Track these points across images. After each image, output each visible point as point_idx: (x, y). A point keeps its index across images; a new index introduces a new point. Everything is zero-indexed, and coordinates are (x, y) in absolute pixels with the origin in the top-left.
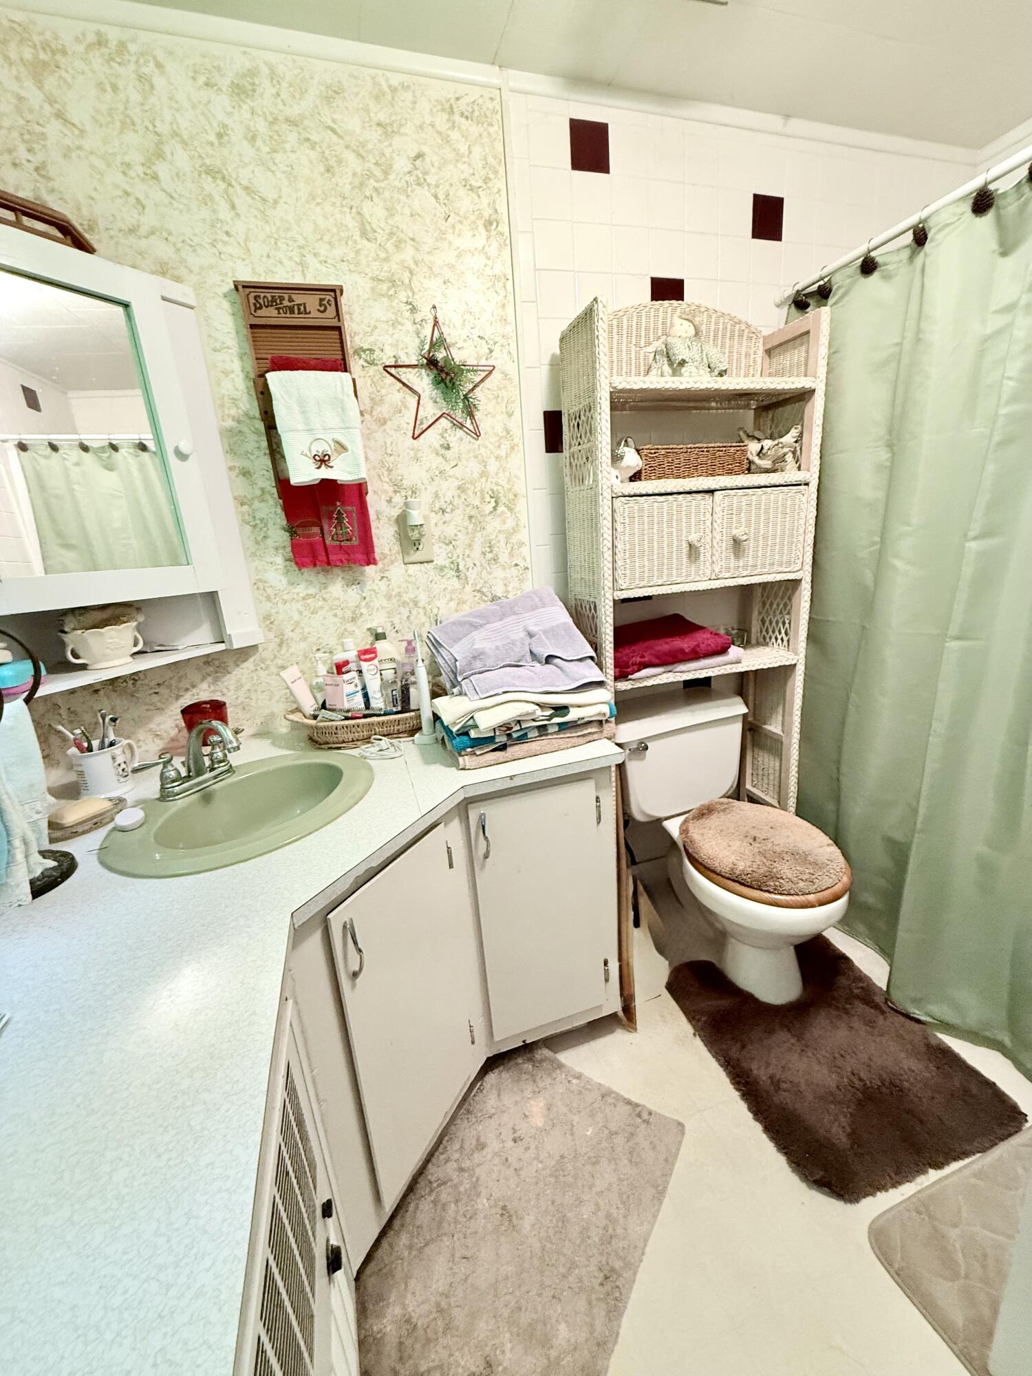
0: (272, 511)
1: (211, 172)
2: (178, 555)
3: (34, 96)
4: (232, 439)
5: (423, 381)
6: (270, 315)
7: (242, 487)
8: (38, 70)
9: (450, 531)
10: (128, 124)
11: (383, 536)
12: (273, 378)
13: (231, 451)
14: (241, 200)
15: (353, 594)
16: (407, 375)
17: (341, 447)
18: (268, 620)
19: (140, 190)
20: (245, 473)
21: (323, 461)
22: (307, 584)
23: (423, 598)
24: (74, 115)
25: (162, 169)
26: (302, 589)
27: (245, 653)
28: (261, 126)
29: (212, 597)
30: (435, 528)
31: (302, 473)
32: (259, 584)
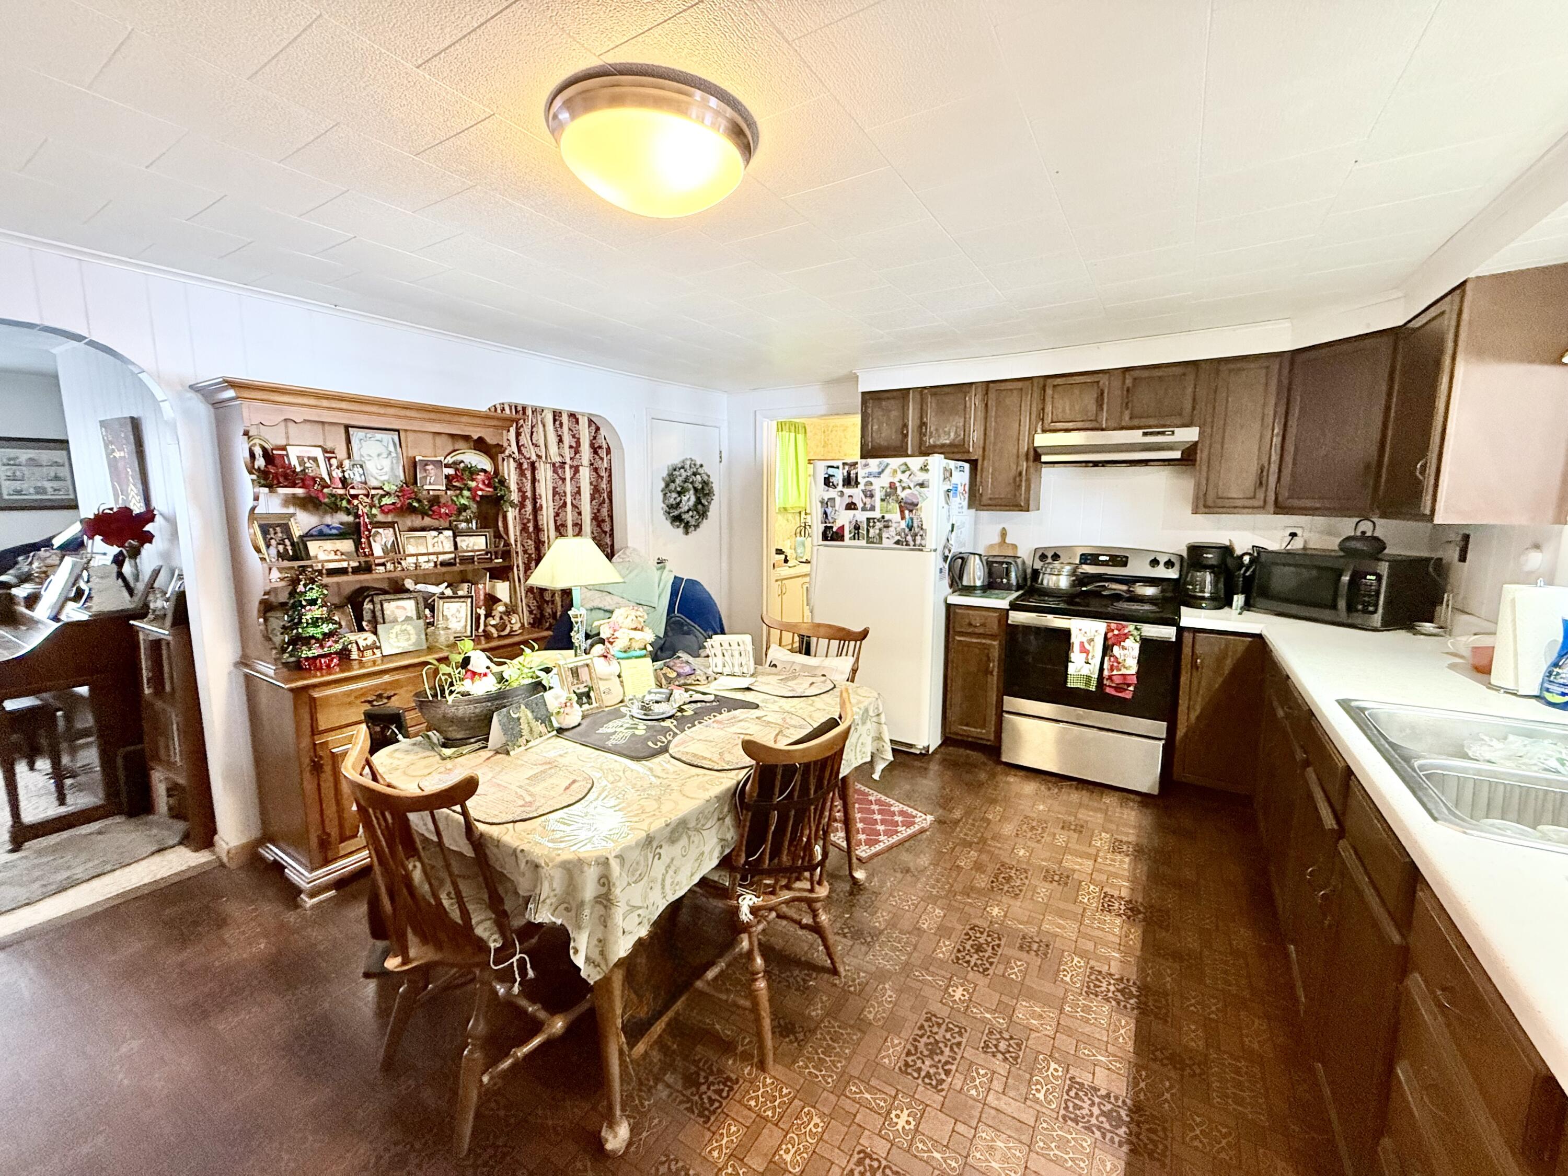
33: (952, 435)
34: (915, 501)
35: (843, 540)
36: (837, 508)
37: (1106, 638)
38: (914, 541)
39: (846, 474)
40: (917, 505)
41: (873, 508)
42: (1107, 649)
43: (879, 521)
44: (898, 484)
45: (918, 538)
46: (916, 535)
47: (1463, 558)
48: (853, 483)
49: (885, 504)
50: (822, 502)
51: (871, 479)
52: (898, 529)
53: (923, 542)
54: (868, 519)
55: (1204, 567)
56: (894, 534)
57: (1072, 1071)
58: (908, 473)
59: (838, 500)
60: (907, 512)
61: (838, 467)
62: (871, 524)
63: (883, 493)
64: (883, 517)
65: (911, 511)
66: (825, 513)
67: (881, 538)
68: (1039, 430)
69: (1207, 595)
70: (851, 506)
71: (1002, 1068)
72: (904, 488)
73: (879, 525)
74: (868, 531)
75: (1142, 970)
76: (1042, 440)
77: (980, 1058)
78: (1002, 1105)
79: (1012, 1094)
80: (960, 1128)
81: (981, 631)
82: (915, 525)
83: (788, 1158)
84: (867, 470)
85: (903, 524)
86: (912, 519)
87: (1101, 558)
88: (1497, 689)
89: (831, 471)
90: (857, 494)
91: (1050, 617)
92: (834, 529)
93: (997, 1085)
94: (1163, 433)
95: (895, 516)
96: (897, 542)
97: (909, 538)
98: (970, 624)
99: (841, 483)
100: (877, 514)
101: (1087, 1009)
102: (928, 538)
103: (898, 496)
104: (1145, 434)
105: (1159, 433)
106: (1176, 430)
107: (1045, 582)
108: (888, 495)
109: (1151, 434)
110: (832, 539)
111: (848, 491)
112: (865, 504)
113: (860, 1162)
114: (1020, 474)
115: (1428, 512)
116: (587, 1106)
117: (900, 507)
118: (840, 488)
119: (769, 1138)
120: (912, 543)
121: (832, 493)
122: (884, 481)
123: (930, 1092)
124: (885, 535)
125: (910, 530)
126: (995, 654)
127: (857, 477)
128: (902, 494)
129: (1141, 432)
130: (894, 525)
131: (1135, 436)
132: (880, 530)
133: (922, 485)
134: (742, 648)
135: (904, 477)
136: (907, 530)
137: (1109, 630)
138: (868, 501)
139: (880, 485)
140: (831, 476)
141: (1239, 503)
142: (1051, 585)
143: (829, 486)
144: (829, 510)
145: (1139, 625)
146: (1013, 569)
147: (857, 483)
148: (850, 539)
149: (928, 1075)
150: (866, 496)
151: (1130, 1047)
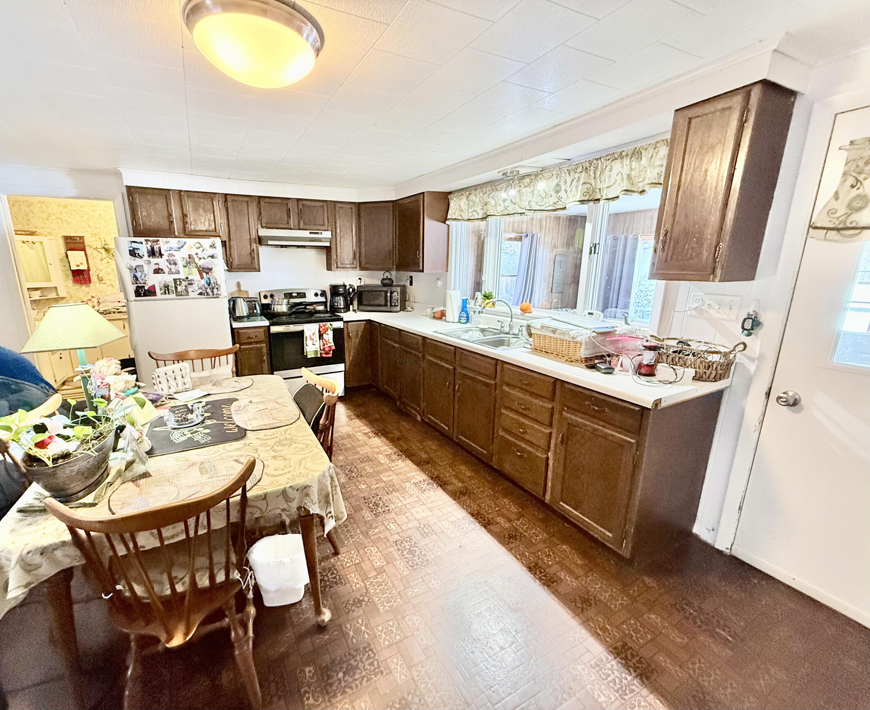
0: (70, 273)
1: (59, 219)
2: (49, 280)
3: (28, 209)
4: (61, 260)
5: (103, 251)
6: (69, 240)
7: (63, 268)
8: (28, 206)
9: (110, 278)
10: (44, 212)
11: (94, 278)
12: (69, 253)
13: (61, 262)
14: (64, 222)
15: (88, 289)
16: (98, 250)
17: (82, 264)
18: (68, 293)
19: (45, 222)
20: (64, 266)
21: (78, 266)
22: (77, 287)
23: (104, 291)
24: (34, 212)
25: (50, 219)
26: (76, 287)
27: (63, 298)
28: (68, 212)
29: (56, 288)
30: (106, 277)
31: (74, 268)
32: (66, 286)
33: (207, 224)
34: (210, 267)
35: (156, 295)
36: (146, 272)
37: (320, 332)
38: (213, 292)
39: (149, 248)
40: (211, 269)
41: (178, 272)
42: (321, 336)
43: (183, 280)
44: (195, 256)
45: (215, 290)
46: (213, 288)
47: (411, 284)
48: (157, 255)
49: (187, 269)
50: (130, 269)
51: (174, 253)
52: (200, 285)
53: (219, 293)
54: (175, 280)
55: (339, 295)
56: (197, 288)
57: (412, 482)
58: (201, 249)
59: (146, 267)
60: (204, 274)
61: (142, 243)
62: (178, 283)
63: (184, 262)
64: (187, 278)
65: (207, 273)
66: (135, 277)
67: (187, 292)
68: (260, 227)
69: (342, 307)
70: (157, 271)
71: (397, 494)
72: (200, 259)
73: (184, 283)
74: (176, 288)
75: (396, 447)
76: (263, 232)
77: (390, 497)
78: (408, 502)
79: (407, 497)
80: (407, 515)
81: (256, 340)
82: (212, 282)
83: (378, 563)
84: (168, 245)
85: (203, 282)
86: (209, 279)
87: (293, 295)
88: (449, 322)
89: (135, 245)
90: (162, 263)
91: (291, 326)
92: (146, 288)
93: (402, 499)
94: (317, 233)
95: (195, 276)
96: (200, 294)
97: (209, 290)
98: (249, 338)
99: (146, 255)
100: (182, 276)
101: (397, 465)
102: (221, 289)
103: (196, 264)
104: (311, 233)
105: (316, 233)
106: (323, 232)
107: (276, 310)
108: (188, 263)
109: (313, 233)
110: (145, 295)
111: (154, 260)
112: (171, 269)
113: (396, 545)
114: (253, 251)
115: (421, 268)
116: (290, 629)
117: (199, 271)
118: (146, 257)
119: (366, 566)
120: (211, 294)
121: (138, 262)
122: (184, 253)
123: (390, 514)
124: (190, 289)
125: (209, 285)
126: (265, 350)
127: (160, 251)
128: (200, 263)
129: (308, 232)
130: (196, 283)
131: (306, 234)
132: (186, 286)
133: (212, 257)
134: (183, 372)
135: (199, 251)
136: (206, 286)
137: (320, 327)
138: (173, 267)
139: (180, 257)
140: (134, 249)
141: (348, 266)
142: (279, 311)
143: (135, 256)
144: (138, 275)
145: (331, 323)
146: (257, 305)
147: (161, 255)
148: (162, 294)
149: (384, 511)
150: (170, 264)
151: (415, 466)
